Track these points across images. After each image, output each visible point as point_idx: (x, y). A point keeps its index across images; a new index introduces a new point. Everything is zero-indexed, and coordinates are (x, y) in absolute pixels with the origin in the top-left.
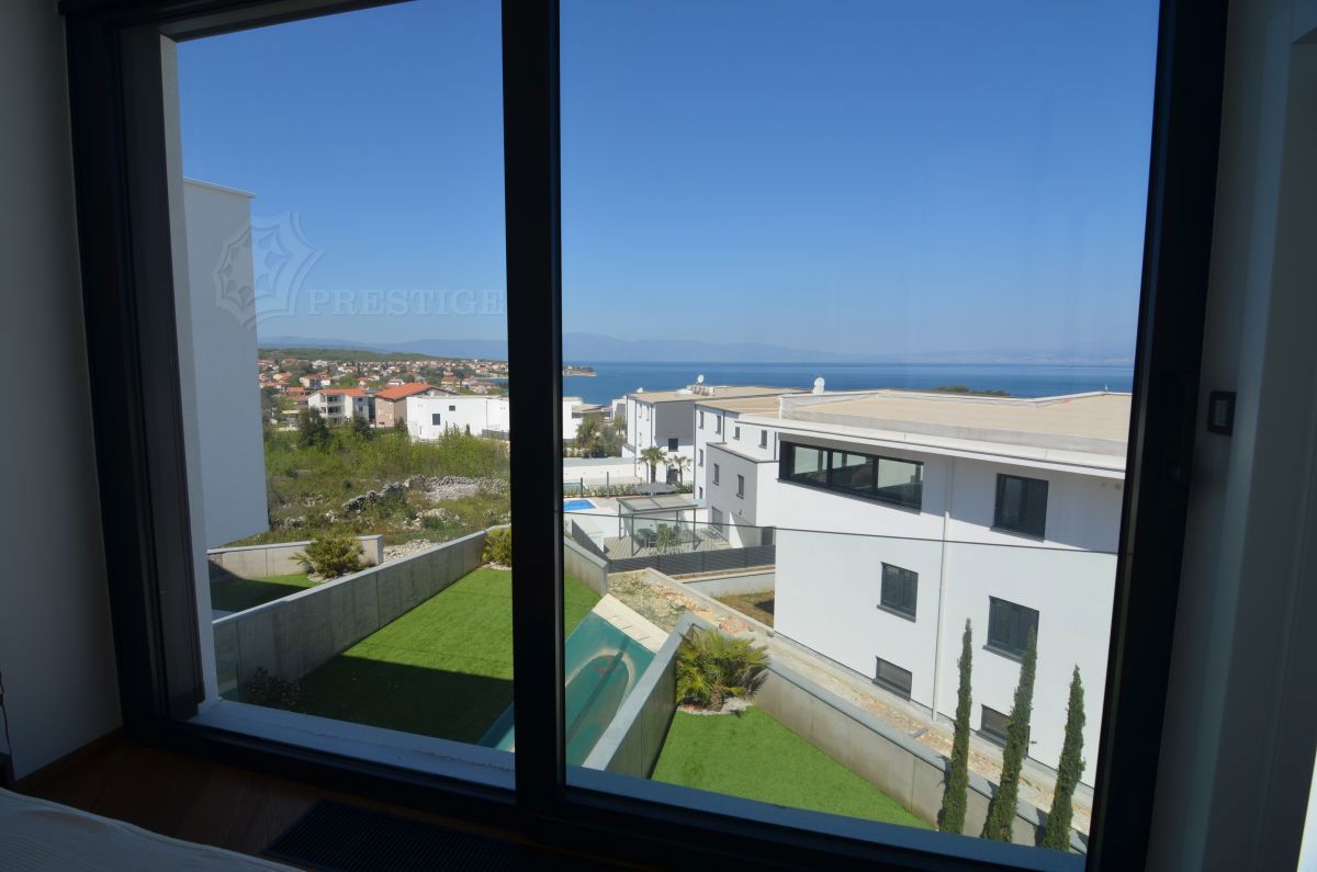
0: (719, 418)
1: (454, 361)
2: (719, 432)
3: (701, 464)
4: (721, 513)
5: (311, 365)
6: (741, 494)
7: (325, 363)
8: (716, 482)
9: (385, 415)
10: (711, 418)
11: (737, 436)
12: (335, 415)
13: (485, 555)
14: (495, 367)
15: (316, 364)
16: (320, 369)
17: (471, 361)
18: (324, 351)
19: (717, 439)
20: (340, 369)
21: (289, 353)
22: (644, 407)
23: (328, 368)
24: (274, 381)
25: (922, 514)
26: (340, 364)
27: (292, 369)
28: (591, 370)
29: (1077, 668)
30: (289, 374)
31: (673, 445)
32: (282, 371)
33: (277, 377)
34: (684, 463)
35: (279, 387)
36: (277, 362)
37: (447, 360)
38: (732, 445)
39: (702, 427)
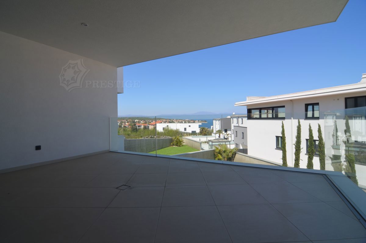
0: (237, 119)
1: (169, 119)
2: (237, 123)
3: (233, 134)
4: (238, 145)
5: (135, 121)
6: (243, 138)
7: (138, 121)
8: (237, 136)
9: (151, 127)
10: (235, 120)
11: (242, 123)
12: (139, 128)
13: (172, 144)
14: (180, 121)
15: (136, 121)
16: (137, 122)
17: (173, 119)
18: (138, 118)
19: (237, 125)
20: (141, 122)
21: (130, 118)
22: (218, 121)
23: (139, 122)
24: (126, 125)
25: (285, 120)
26: (141, 121)
27: (130, 122)
28: (206, 121)
29: (310, 124)
30: (129, 123)
31: (226, 131)
32: (128, 122)
33: (127, 124)
34: (229, 135)
35: (127, 126)
36: (127, 121)
37: (167, 119)
38: (241, 125)
39: (233, 123)
